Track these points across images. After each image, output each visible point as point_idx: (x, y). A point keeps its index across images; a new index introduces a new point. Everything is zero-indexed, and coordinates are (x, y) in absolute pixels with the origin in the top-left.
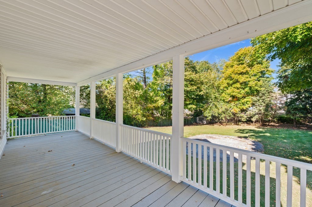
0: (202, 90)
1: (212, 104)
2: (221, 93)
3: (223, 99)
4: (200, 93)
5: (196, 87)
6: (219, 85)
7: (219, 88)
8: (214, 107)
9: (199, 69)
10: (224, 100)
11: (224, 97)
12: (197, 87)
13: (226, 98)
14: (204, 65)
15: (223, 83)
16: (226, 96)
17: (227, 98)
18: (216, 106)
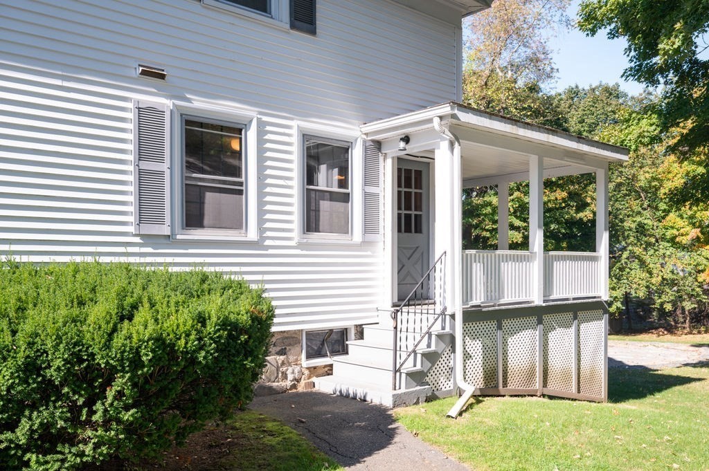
0: (588, 205)
1: (626, 254)
2: (664, 211)
3: (669, 234)
4: (581, 215)
5: (565, 194)
6: (653, 184)
7: (655, 194)
8: (636, 264)
9: (582, 122)
10: (672, 241)
11: (672, 228)
12: (570, 193)
13: (678, 230)
14: (599, 105)
15: (670, 176)
16: (680, 223)
17: (682, 231)
18: (643, 263)
